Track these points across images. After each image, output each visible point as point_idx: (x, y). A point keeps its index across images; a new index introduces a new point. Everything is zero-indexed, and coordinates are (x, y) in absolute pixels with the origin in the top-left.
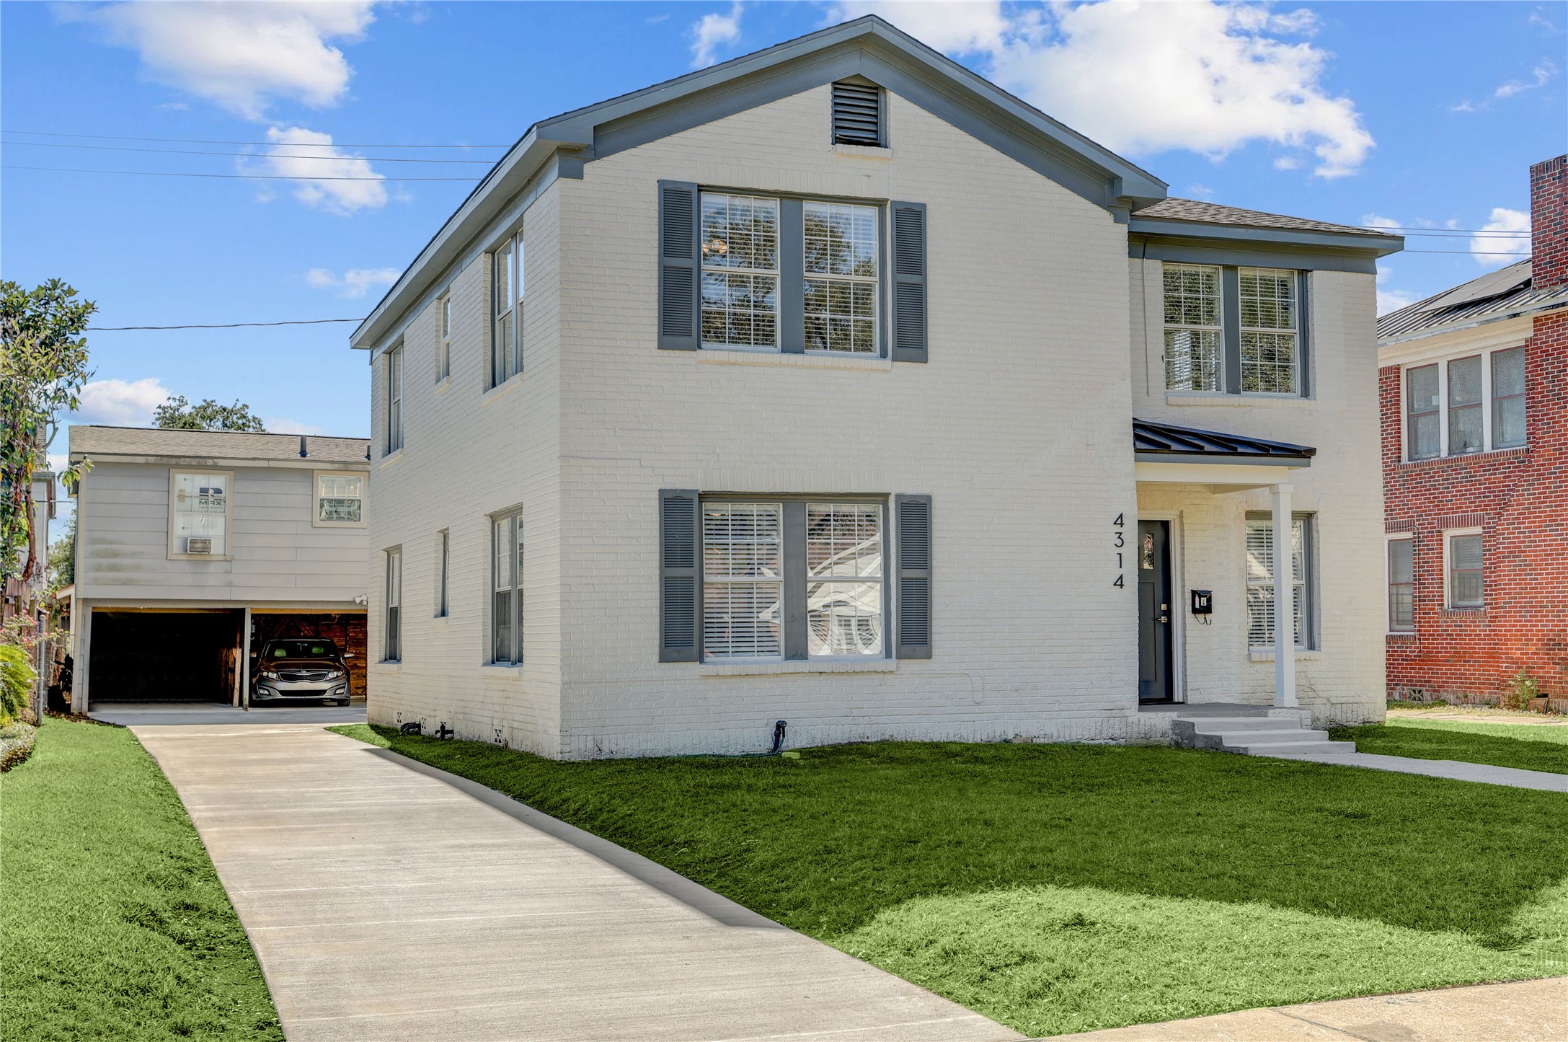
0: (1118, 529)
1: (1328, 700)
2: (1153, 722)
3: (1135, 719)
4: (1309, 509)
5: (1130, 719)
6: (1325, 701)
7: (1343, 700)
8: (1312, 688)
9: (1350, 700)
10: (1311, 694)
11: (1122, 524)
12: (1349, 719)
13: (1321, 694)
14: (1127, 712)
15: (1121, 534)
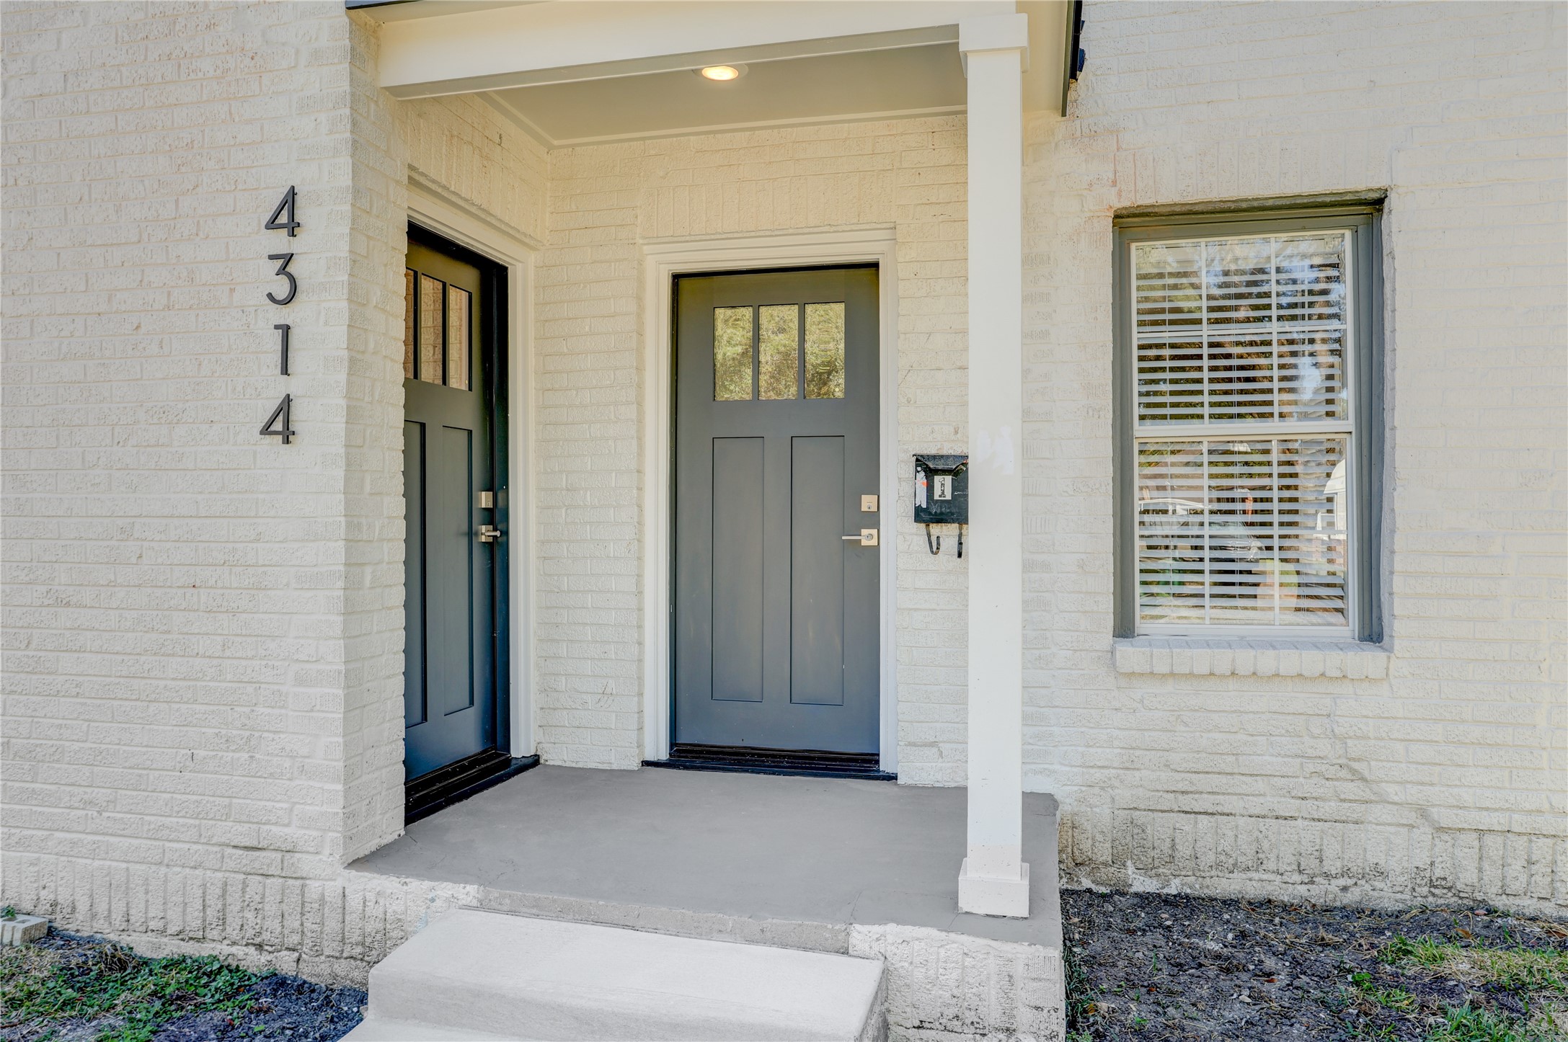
0: (279, 242)
1: (1423, 813)
2: (395, 907)
3: (332, 889)
4: (1360, 182)
5: (314, 887)
6: (1412, 817)
7: (1486, 821)
8: (1353, 771)
9: (1519, 822)
10: (1352, 789)
11: (293, 228)
12: (1515, 887)
13: (1392, 791)
14: (306, 864)
15: (289, 258)
